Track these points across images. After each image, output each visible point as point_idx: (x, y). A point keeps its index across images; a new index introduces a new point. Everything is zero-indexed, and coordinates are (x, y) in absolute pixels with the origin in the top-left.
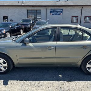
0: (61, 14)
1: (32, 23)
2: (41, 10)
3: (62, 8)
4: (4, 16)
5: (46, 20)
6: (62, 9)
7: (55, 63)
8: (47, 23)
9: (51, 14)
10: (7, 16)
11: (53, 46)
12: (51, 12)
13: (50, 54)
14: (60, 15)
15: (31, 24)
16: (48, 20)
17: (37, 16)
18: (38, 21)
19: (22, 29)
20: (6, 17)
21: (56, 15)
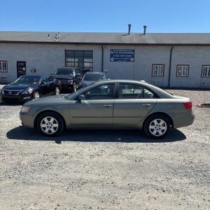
0: (132, 59)
1: (76, 76)
2: (92, 51)
3: (133, 48)
4: (18, 62)
5: (102, 71)
6: (134, 51)
7: (113, 124)
8: (104, 77)
9: (112, 59)
10: (25, 62)
11: (110, 104)
12: (112, 56)
13: (108, 113)
14: (129, 61)
15: (73, 78)
16: (106, 70)
17: (84, 62)
18: (88, 73)
19: (58, 86)
20: (23, 64)
21: (122, 60)
